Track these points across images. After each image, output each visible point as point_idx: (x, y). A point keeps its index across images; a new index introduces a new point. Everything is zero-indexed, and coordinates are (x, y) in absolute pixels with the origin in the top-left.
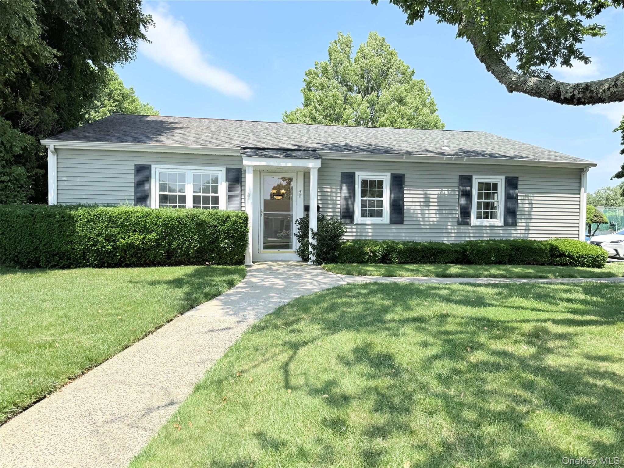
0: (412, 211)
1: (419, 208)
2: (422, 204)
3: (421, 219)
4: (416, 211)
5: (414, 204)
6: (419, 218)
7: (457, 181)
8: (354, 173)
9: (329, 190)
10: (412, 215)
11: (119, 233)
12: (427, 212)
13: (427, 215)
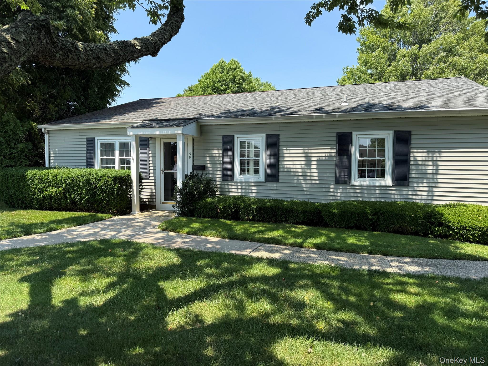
0: (292, 174)
1: (300, 170)
2: (303, 166)
3: (303, 182)
4: (297, 174)
5: (294, 166)
6: (300, 181)
7: (335, 139)
8: (233, 136)
9: (216, 152)
10: (292, 178)
11: (44, 187)
12: (309, 174)
13: (308, 178)
